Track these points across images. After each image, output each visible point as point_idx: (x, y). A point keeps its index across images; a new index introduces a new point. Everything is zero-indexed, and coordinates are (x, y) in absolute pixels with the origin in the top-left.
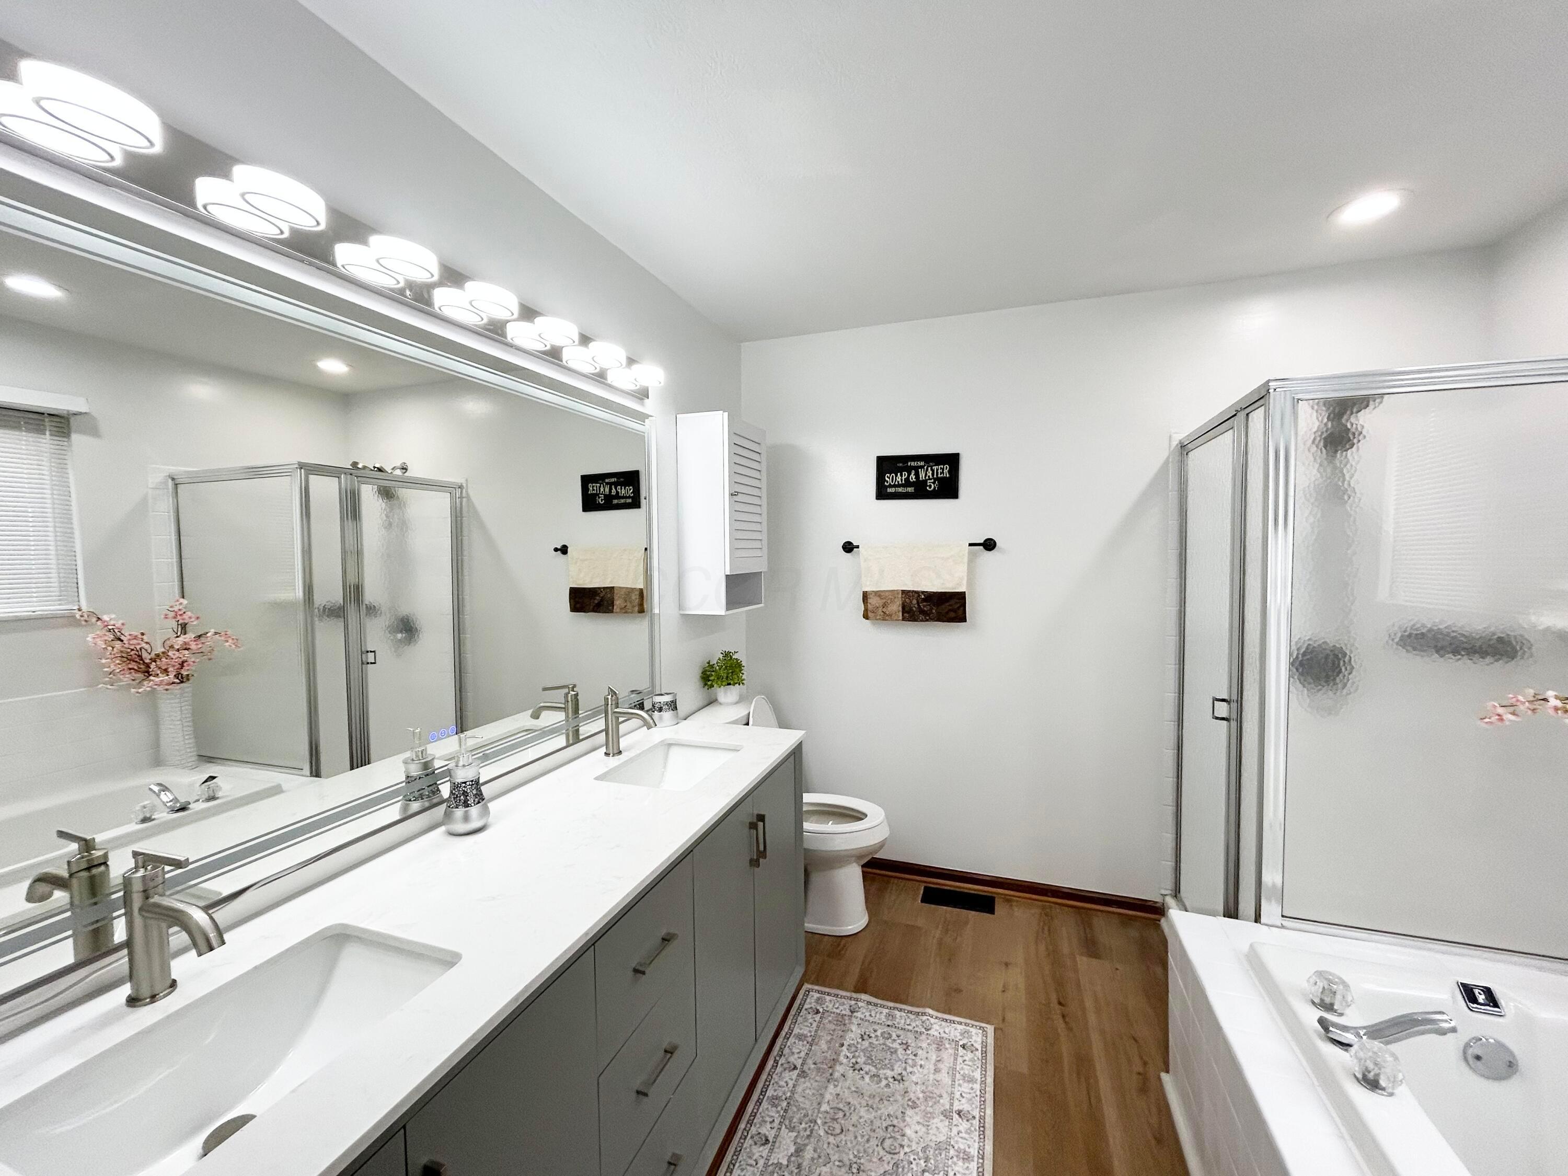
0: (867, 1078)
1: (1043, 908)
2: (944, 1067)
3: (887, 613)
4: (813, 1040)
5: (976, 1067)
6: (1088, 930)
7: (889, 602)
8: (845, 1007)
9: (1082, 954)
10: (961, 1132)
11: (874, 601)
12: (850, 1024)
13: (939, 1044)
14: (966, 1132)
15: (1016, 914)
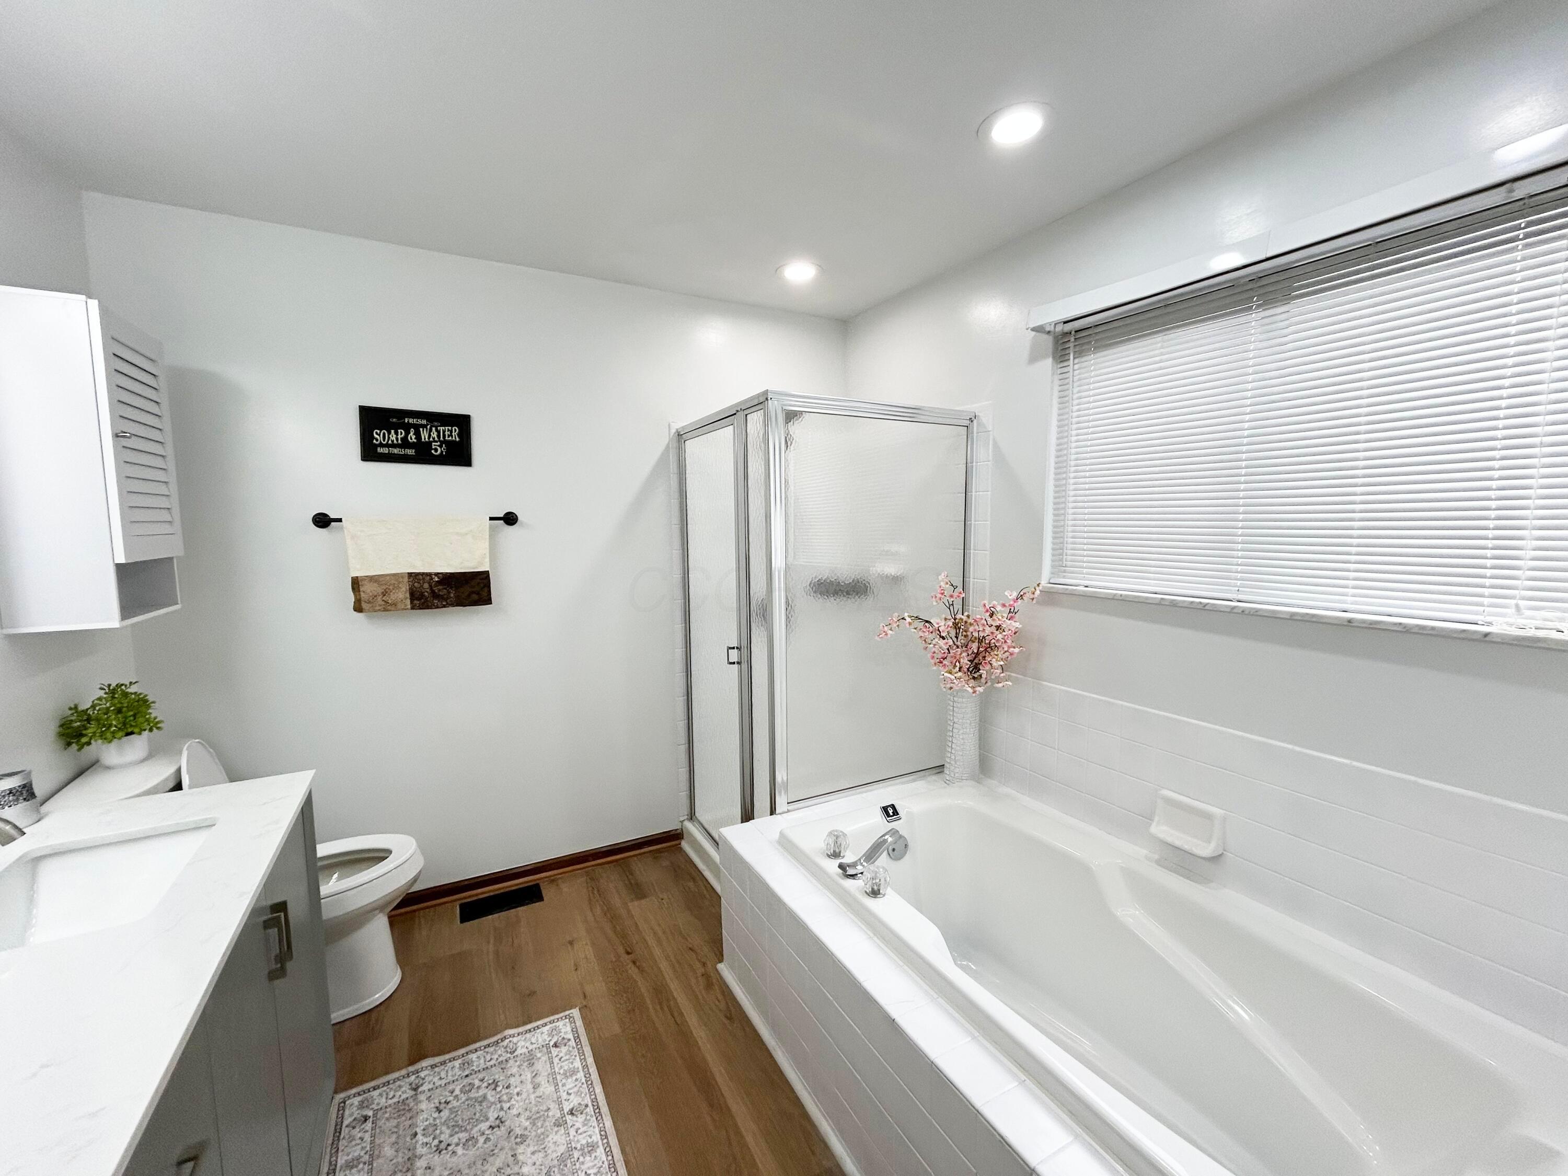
0: (460, 1151)
1: (587, 874)
2: (542, 1079)
3: (390, 602)
4: (371, 1156)
5: (573, 1057)
6: (630, 877)
7: (391, 587)
8: (403, 1089)
9: (632, 900)
10: (580, 1129)
11: (368, 589)
12: (417, 1104)
13: (530, 1059)
14: (584, 1125)
15: (565, 890)
